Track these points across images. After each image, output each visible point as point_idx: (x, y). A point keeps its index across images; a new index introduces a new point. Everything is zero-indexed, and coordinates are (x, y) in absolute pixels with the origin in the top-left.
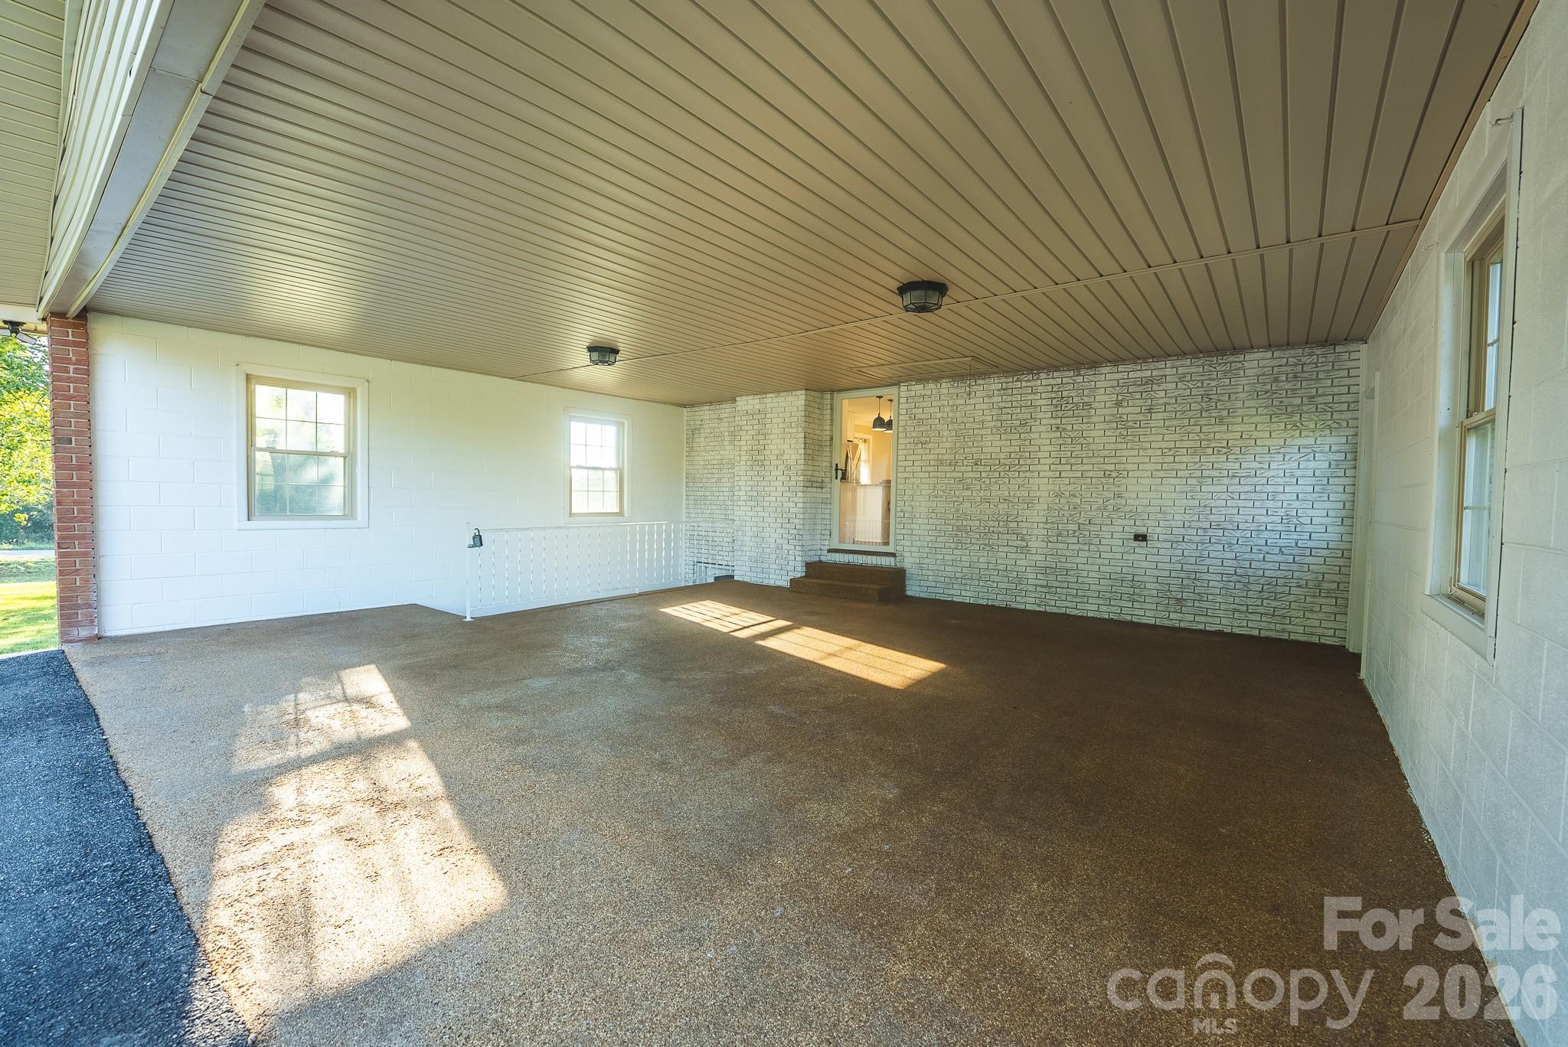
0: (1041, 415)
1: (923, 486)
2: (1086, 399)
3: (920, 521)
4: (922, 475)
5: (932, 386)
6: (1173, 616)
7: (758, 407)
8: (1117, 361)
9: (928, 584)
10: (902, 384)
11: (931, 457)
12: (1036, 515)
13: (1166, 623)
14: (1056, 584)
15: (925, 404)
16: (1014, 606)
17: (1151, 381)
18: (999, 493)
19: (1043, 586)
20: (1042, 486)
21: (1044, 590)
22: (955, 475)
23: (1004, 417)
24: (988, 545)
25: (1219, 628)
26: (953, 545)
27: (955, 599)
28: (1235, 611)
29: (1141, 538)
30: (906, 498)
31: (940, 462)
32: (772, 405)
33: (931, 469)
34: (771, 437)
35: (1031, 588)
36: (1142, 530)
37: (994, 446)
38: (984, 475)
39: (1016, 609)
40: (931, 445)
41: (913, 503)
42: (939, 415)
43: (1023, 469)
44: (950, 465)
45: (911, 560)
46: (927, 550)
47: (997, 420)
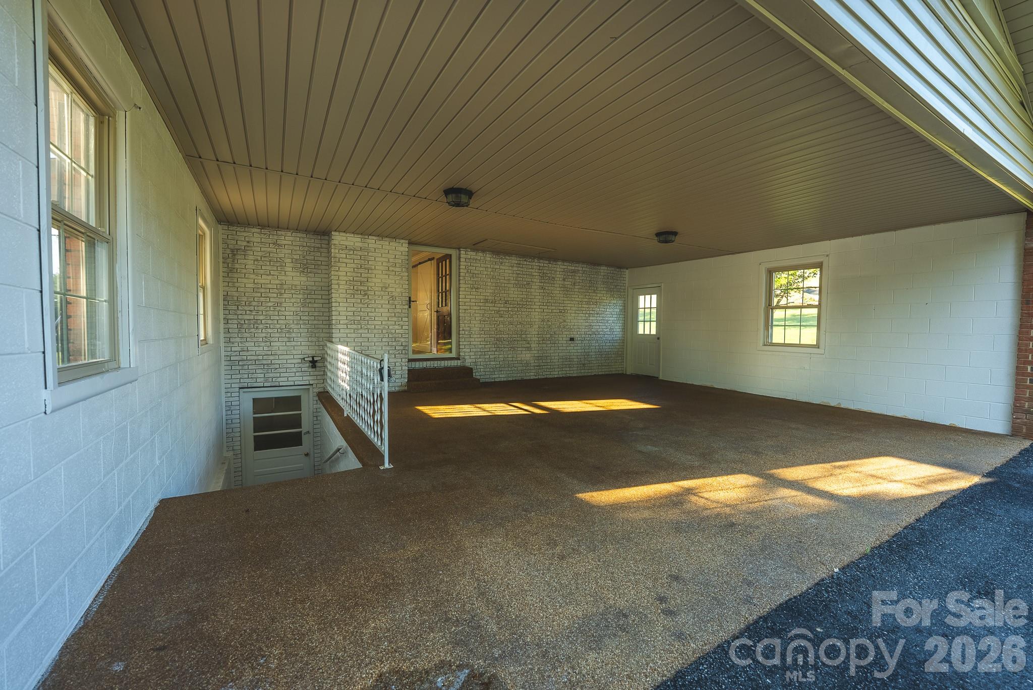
0: (535, 280)
1: (476, 315)
2: (553, 276)
3: (475, 336)
4: (475, 308)
5: (480, 254)
6: (582, 371)
7: (360, 244)
8: (564, 260)
9: (480, 374)
10: (461, 249)
11: (482, 297)
12: (534, 331)
13: (580, 375)
14: (542, 364)
15: (477, 265)
16: (525, 378)
17: (574, 272)
18: (517, 319)
19: (537, 366)
20: (536, 316)
21: (537, 368)
22: (495, 309)
23: (519, 279)
24: (513, 348)
25: (595, 373)
26: (494, 349)
27: (496, 380)
28: (599, 366)
29: (572, 339)
30: (466, 322)
31: (486, 301)
32: (375, 246)
33: (481, 304)
34: (374, 272)
35: (532, 368)
36: (572, 336)
37: (514, 294)
38: (510, 309)
39: (526, 380)
40: (481, 290)
41: (470, 325)
42: (485, 273)
43: (528, 307)
44: (492, 303)
45: (470, 361)
46: (479, 354)
47: (516, 280)
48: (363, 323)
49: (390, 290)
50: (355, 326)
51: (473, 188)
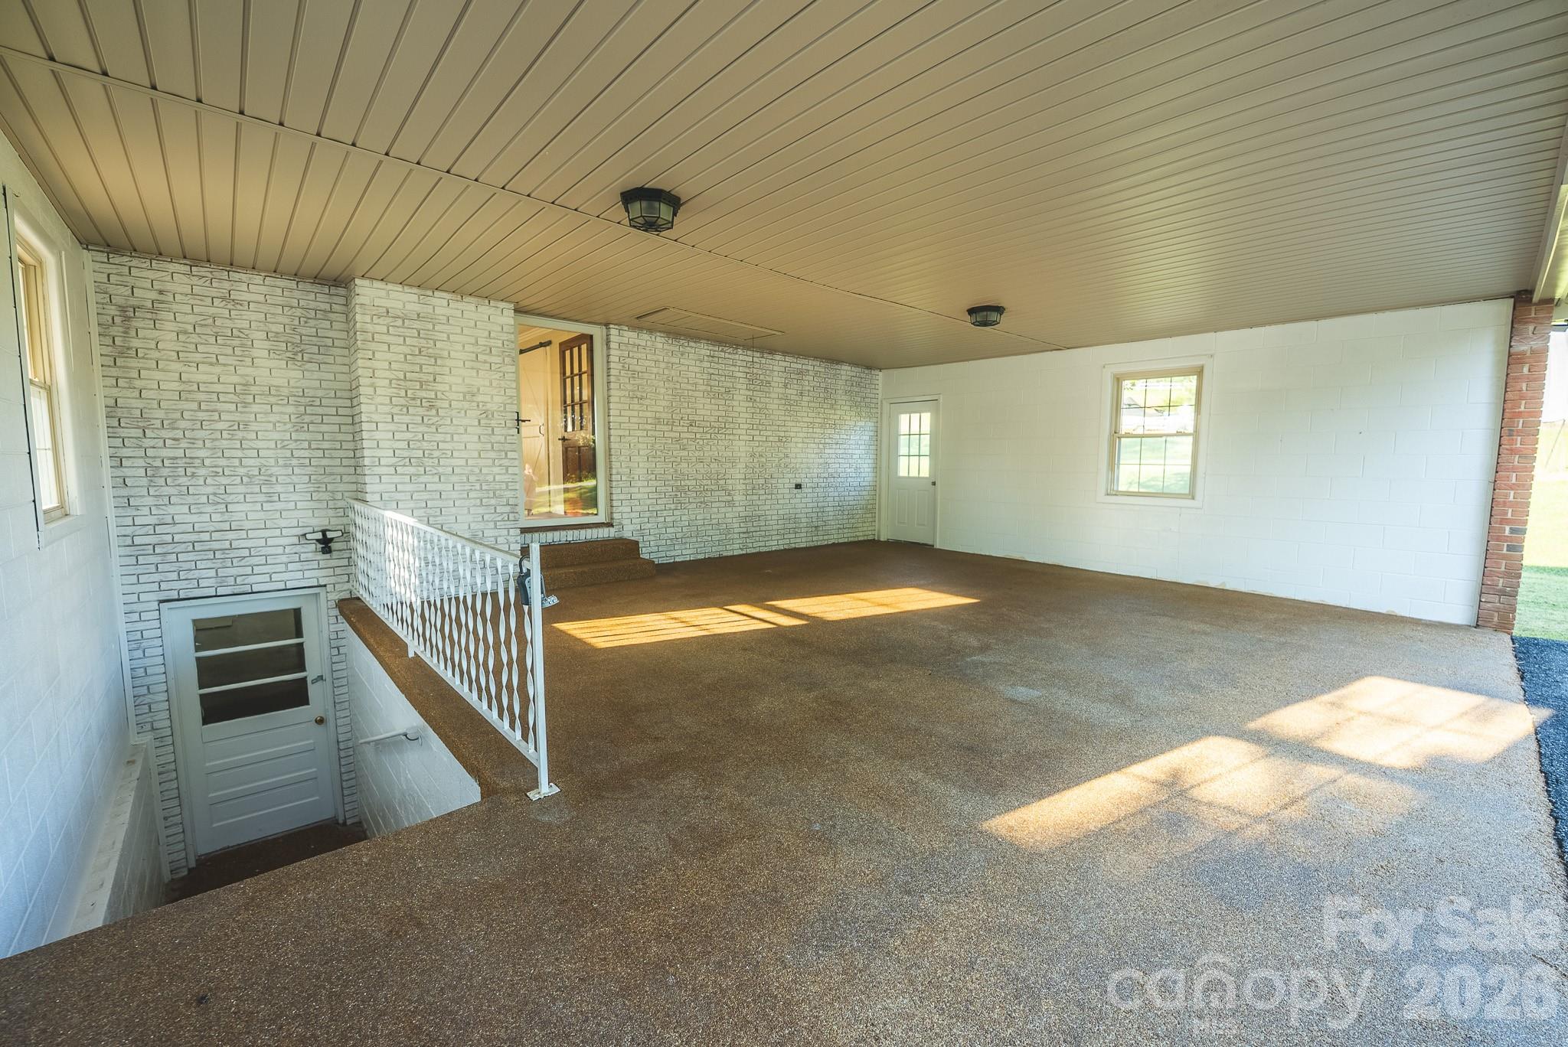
0: (739, 386)
1: (641, 446)
2: (768, 378)
3: (640, 484)
4: (639, 433)
5: (646, 336)
6: (815, 538)
7: (417, 308)
8: (785, 353)
9: (650, 550)
10: (611, 326)
11: (649, 414)
12: (738, 473)
13: (812, 544)
14: (753, 529)
15: (640, 355)
16: (725, 554)
17: (800, 372)
18: (711, 453)
19: (744, 533)
20: (741, 448)
21: (745, 536)
22: (672, 435)
23: (713, 383)
24: (704, 502)
25: (833, 541)
26: (673, 507)
27: (677, 560)
28: (839, 529)
29: (798, 486)
30: (622, 458)
31: (658, 420)
32: (448, 311)
33: (649, 427)
34: (449, 362)
35: (736, 536)
36: (799, 481)
37: (706, 409)
38: (698, 436)
39: (727, 557)
40: (647, 402)
41: (631, 465)
42: (655, 370)
43: (727, 432)
44: (667, 424)
45: (631, 527)
46: (647, 514)
47: (707, 385)
48: (428, 462)
49: (480, 398)
50: (412, 470)
51: (683, 191)
